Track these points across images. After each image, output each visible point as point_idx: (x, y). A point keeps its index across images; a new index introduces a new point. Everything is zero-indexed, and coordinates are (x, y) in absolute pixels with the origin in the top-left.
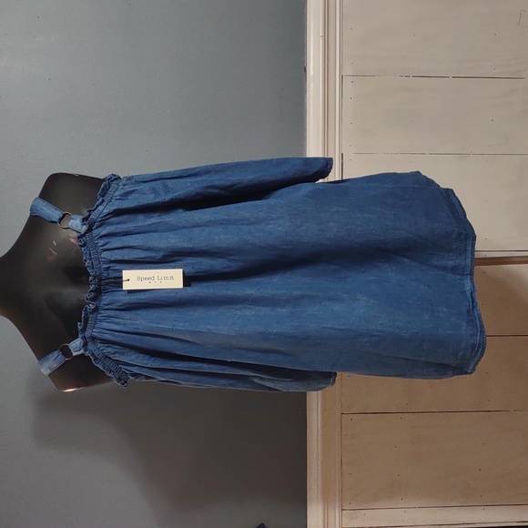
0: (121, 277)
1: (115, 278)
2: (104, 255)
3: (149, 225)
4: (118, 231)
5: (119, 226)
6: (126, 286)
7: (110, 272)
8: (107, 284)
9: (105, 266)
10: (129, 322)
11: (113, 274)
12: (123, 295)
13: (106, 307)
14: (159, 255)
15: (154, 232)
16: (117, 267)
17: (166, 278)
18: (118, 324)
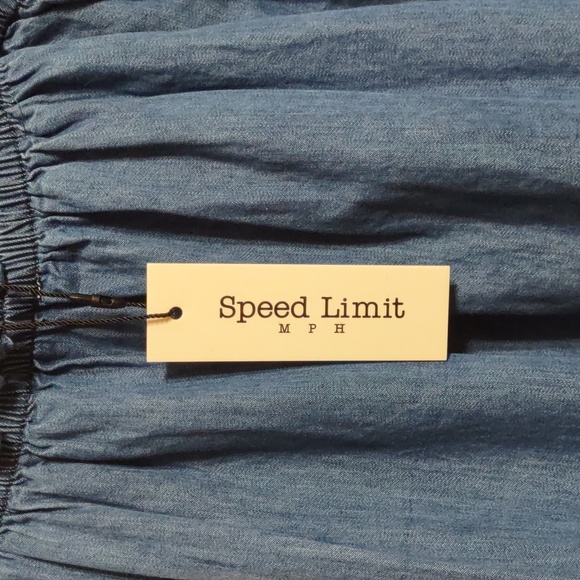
0: (141, 299)
1: (105, 300)
2: (57, 179)
3: (293, 47)
4: (137, 63)
5: (141, 38)
6: (163, 344)
7: (83, 268)
8: (65, 328)
9: (54, 237)
10: (170, 526)
11: (95, 282)
12: (145, 390)
13: (56, 449)
14: (339, 200)
15: (312, 82)
16: (123, 245)
17: (365, 309)
18: (115, 534)
